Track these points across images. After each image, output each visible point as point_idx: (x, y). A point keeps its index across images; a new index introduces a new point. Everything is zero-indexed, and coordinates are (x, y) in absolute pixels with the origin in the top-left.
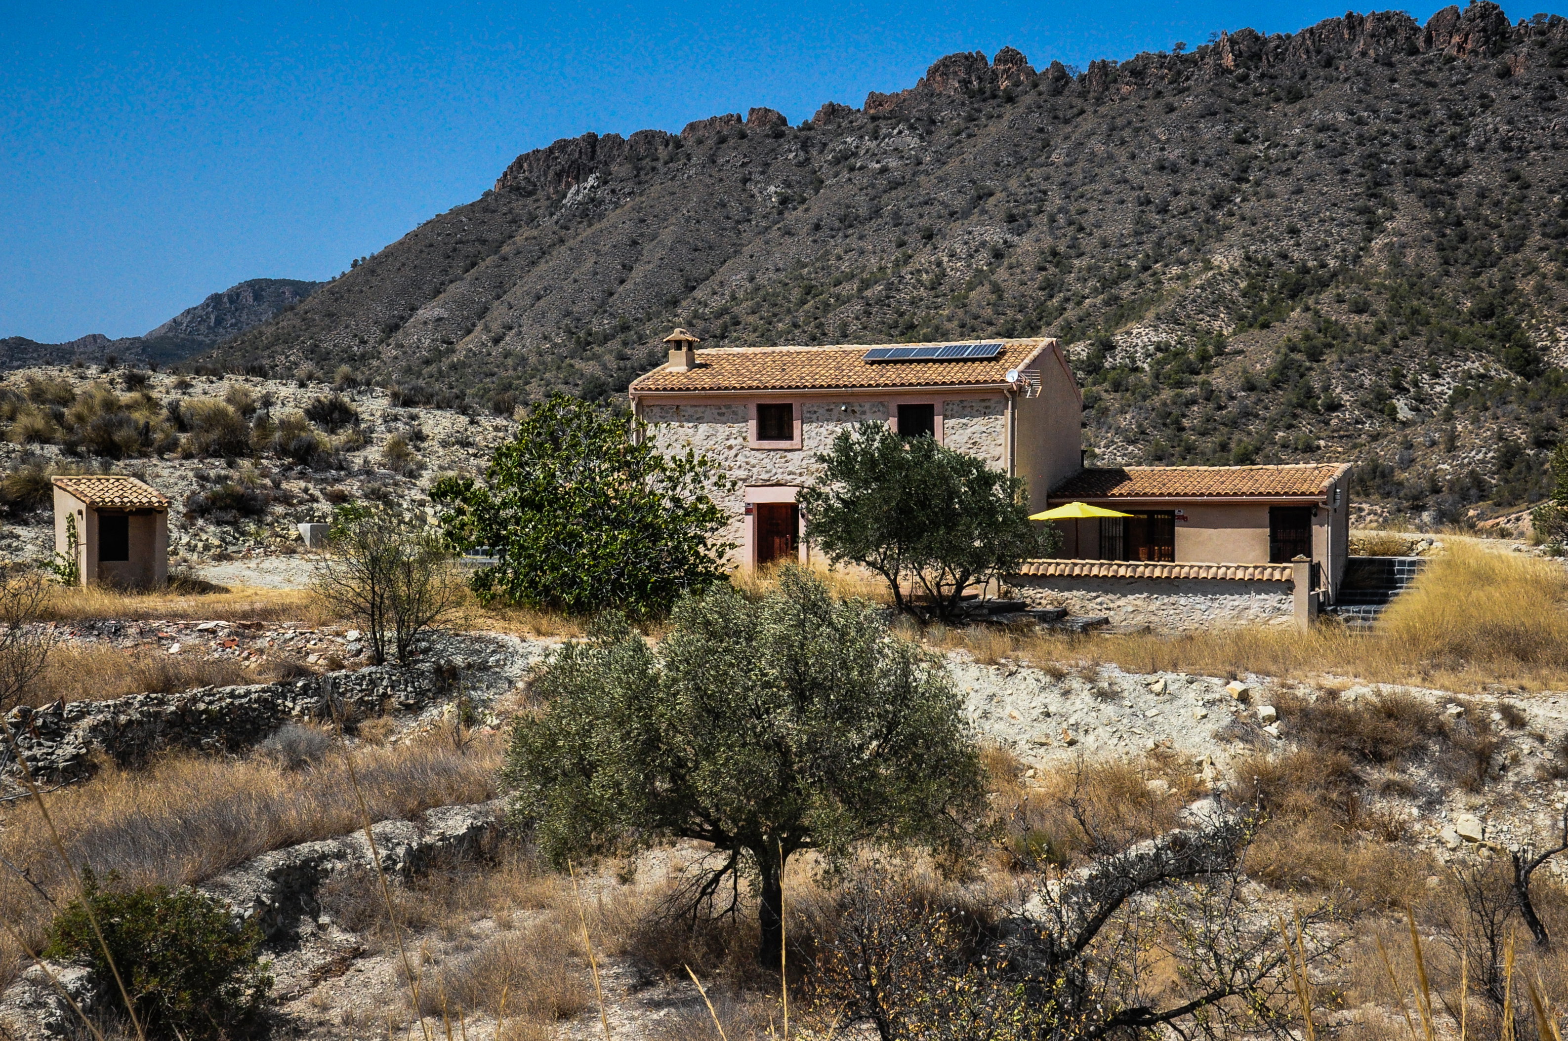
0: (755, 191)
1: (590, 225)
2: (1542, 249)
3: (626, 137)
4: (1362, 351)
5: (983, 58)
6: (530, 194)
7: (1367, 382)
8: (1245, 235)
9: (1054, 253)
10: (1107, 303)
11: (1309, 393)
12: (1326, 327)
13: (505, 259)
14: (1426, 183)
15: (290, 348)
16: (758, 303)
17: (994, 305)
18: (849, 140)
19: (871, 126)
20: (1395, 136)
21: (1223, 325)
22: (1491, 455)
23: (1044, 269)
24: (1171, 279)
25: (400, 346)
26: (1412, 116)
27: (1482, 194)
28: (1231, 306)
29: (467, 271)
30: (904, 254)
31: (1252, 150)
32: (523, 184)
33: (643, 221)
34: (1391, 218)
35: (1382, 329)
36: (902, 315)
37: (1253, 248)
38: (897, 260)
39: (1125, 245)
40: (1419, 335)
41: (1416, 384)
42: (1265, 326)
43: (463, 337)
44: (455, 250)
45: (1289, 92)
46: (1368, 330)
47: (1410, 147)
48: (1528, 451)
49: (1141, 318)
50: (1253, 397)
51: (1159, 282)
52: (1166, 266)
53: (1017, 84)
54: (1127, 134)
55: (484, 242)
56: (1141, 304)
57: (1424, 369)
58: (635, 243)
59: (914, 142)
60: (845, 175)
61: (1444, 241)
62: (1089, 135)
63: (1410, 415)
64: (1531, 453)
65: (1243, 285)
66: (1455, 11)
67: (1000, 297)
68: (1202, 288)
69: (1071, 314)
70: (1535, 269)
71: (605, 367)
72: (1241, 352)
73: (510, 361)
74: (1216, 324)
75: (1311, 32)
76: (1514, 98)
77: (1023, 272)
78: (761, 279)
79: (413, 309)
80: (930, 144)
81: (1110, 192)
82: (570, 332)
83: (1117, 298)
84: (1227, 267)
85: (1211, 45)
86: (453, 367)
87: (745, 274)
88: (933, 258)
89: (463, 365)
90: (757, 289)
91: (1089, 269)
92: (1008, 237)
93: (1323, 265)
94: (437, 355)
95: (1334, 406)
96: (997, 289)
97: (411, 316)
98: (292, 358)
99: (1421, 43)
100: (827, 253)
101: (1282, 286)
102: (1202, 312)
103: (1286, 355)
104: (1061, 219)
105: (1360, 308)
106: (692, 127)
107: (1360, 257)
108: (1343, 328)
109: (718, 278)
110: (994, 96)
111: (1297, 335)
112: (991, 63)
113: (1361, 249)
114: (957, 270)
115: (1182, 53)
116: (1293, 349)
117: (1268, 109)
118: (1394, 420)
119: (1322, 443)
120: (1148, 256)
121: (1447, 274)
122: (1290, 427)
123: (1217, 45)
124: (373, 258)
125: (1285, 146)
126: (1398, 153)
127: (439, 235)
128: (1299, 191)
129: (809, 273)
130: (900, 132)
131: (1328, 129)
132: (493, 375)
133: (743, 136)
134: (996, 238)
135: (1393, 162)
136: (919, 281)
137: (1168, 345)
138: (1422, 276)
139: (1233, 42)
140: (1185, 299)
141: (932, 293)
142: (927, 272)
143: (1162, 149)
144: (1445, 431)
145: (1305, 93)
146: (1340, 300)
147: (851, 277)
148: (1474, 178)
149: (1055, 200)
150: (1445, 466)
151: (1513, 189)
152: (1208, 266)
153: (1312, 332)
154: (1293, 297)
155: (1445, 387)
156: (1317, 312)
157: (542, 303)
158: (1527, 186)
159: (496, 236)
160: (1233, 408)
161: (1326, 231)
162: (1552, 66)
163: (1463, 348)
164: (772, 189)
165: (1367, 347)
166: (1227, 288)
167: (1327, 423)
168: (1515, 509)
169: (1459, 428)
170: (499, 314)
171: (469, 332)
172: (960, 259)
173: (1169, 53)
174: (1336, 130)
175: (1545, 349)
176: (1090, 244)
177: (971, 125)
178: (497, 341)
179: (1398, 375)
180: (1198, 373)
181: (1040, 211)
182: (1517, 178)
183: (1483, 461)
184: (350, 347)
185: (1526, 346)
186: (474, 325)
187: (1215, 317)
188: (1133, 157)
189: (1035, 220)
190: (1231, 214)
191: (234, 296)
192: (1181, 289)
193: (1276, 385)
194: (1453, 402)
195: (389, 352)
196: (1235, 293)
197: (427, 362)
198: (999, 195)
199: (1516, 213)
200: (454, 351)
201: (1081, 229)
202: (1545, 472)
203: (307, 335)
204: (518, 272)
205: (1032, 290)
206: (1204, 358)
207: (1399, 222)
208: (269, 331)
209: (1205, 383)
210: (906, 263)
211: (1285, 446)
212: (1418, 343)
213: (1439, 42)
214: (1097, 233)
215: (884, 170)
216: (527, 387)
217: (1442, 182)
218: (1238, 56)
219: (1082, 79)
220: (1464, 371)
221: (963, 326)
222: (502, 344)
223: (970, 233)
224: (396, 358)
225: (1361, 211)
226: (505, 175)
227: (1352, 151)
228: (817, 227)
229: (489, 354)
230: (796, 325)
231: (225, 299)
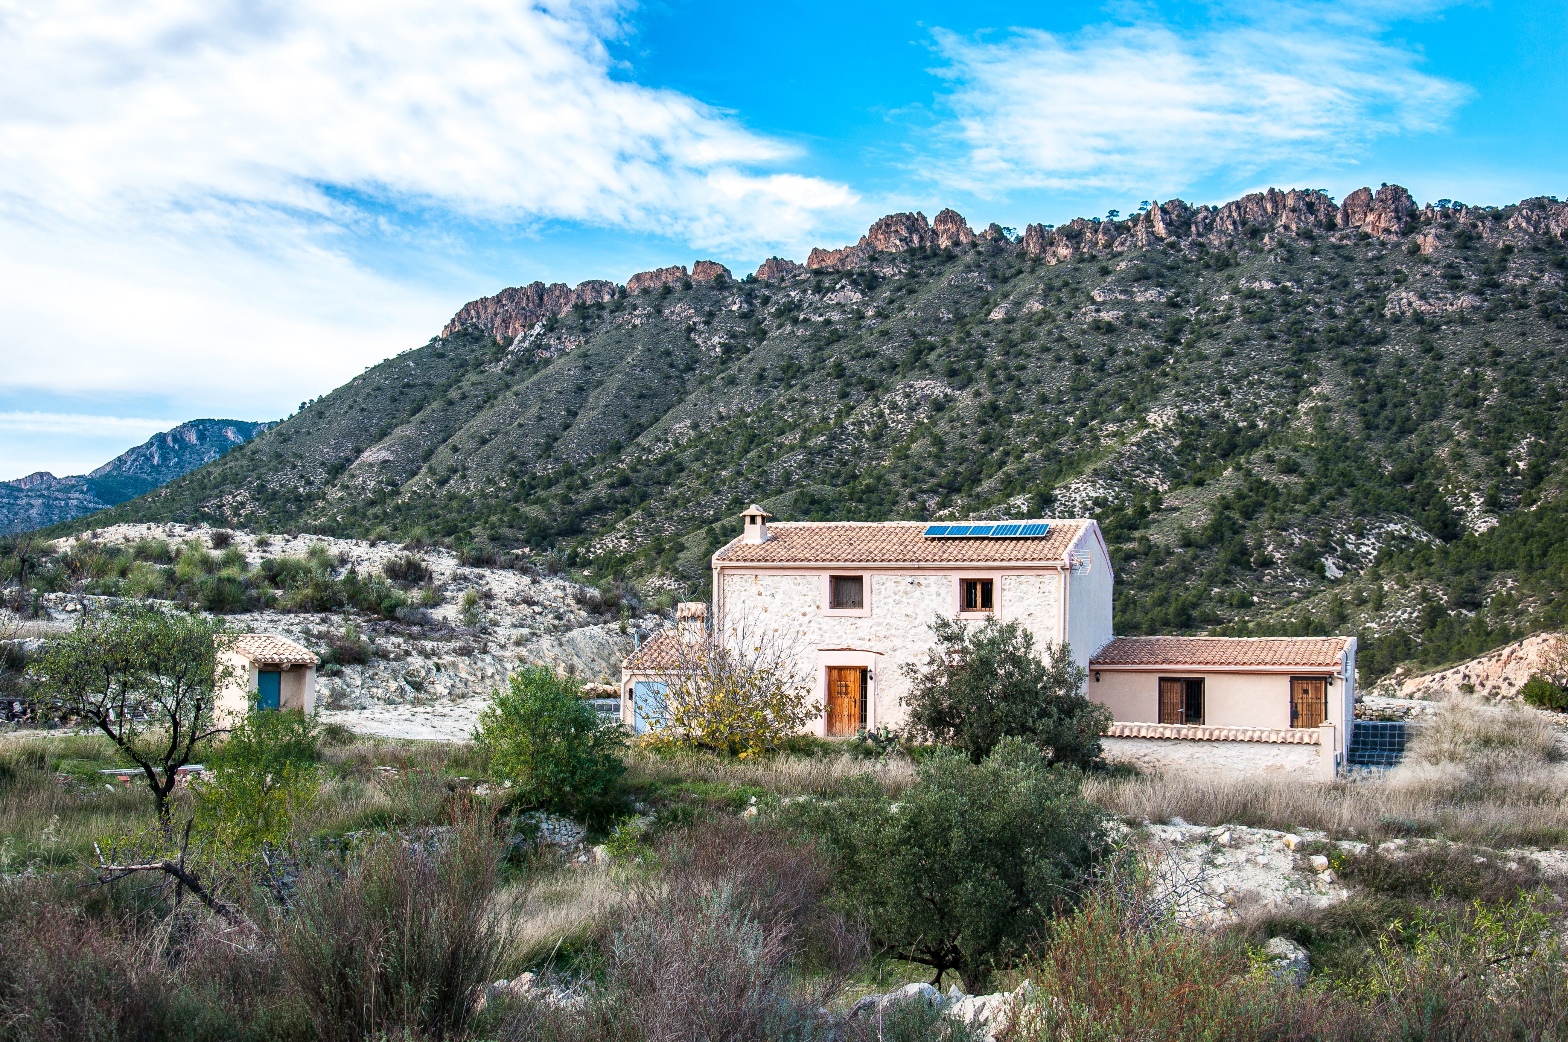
0: (699, 341)
1: (536, 371)
2: (1456, 418)
3: (573, 286)
4: (1292, 511)
5: (924, 219)
6: (477, 340)
7: (1297, 541)
8: (1178, 395)
9: (994, 407)
10: (1046, 458)
11: (1244, 552)
12: (1259, 486)
13: (451, 403)
14: (1348, 351)
15: (237, 488)
16: (702, 451)
17: (936, 456)
18: (793, 294)
19: (814, 280)
20: (1317, 306)
21: (1156, 481)
22: (1415, 614)
23: (984, 423)
24: (1108, 435)
25: (345, 487)
26: (1333, 288)
27: (1401, 363)
28: (1166, 464)
29: (413, 414)
30: (847, 405)
31: (1184, 314)
32: (470, 330)
33: (588, 368)
34: (1316, 383)
35: (1312, 489)
36: (845, 464)
37: (1186, 408)
38: (840, 411)
39: (1063, 402)
40: (1346, 496)
41: (1342, 543)
42: (1200, 483)
43: (408, 479)
44: (402, 393)
45: (1218, 260)
46: (1299, 490)
47: (1331, 315)
48: (1450, 612)
49: (1081, 473)
50: (1191, 552)
51: (1097, 439)
52: (1103, 422)
53: (957, 244)
54: (1064, 295)
55: (429, 385)
56: (1080, 459)
57: (1350, 530)
58: (580, 389)
59: (857, 297)
60: (788, 328)
61: (1366, 406)
62: (1028, 295)
63: (1339, 574)
64: (1452, 613)
65: (1176, 443)
66: (1367, 190)
67: (942, 450)
68: (1138, 445)
69: (1011, 467)
70: (1450, 436)
71: (550, 513)
72: (1175, 509)
73: (454, 504)
74: (1151, 481)
75: (1238, 205)
76: (1425, 275)
77: (964, 425)
78: (705, 428)
79: (359, 451)
80: (872, 299)
81: (1048, 350)
82: (514, 476)
83: (1057, 453)
84: (1161, 426)
85: (1143, 212)
86: (398, 509)
87: (688, 422)
88: (875, 410)
89: (408, 507)
90: (701, 436)
91: (1028, 424)
92: (949, 391)
93: (1253, 426)
94: (380, 498)
95: (1267, 563)
96: (939, 442)
97: (357, 458)
98: (239, 498)
99: (1339, 219)
100: (770, 402)
101: (1215, 446)
102: (1138, 468)
103: (1221, 513)
104: (1001, 375)
105: (1290, 468)
106: (638, 278)
107: (1287, 419)
108: (1274, 488)
109: (660, 425)
110: (935, 255)
111: (1229, 494)
112: (931, 222)
113: (1289, 412)
114: (899, 422)
115: (1115, 219)
116: (1227, 507)
117: (1197, 276)
118: (1324, 577)
119: (1255, 599)
120: (1084, 413)
121: (1369, 438)
122: (1225, 583)
123: (1149, 213)
124: (321, 400)
125: (1215, 311)
126: (1320, 324)
127: (386, 379)
128: (1229, 354)
129: (753, 421)
130: (843, 287)
131: (1255, 297)
132: (438, 516)
133: (688, 286)
134: (936, 392)
135: (1316, 330)
136: (861, 432)
137: (1106, 499)
138: (1346, 439)
139: (1163, 210)
140: (1122, 455)
141: (874, 444)
142: (869, 424)
143: (1098, 311)
144: (1373, 590)
145: (1232, 261)
146: (1270, 459)
147: (794, 427)
148: (1391, 349)
149: (995, 357)
150: (1374, 625)
151: (1427, 360)
152: (1144, 424)
153: (1245, 491)
154: (1224, 456)
155: (1369, 547)
156: (1248, 473)
157: (486, 447)
158: (1441, 358)
159: (443, 380)
160: (1171, 565)
161: (1255, 394)
162: (1457, 247)
163: (1386, 510)
164: (716, 339)
165: (1297, 507)
166: (1161, 446)
167: (1260, 580)
168: (1440, 668)
169: (1386, 588)
170: (443, 457)
171: (414, 474)
172: (901, 411)
173: (1104, 219)
174: (1262, 298)
175: (1461, 513)
176: (1030, 398)
177: (912, 281)
178: (442, 482)
179: (1328, 535)
180: (1137, 529)
181: (980, 366)
182: (1430, 350)
183: (1408, 621)
184: (296, 487)
185: (1445, 509)
186: (419, 468)
187: (1150, 473)
188: (1070, 315)
189: (977, 375)
190: (1165, 374)
191: (178, 435)
192: (1118, 447)
193: (1213, 541)
194: (1378, 562)
195: (334, 494)
196: (1169, 451)
197: (372, 503)
198: (940, 351)
199: (1430, 383)
200: (398, 493)
201: (1020, 385)
202: (1466, 632)
203: (254, 475)
204: (463, 417)
205: (972, 443)
206: (1142, 513)
207: (1324, 388)
208: (217, 471)
209: (1144, 539)
210: (848, 414)
211: (1221, 601)
212: (1344, 504)
213: (1356, 220)
214: (1035, 389)
215: (828, 322)
216: (472, 530)
217: (1362, 350)
218: (1168, 224)
219: (1020, 240)
220: (1387, 532)
221: (904, 477)
222: (447, 486)
223: (911, 386)
224: (341, 499)
225: (1289, 375)
226: (453, 321)
227: (1278, 319)
228: (761, 377)
229: (433, 496)
230: (739, 473)
231: (169, 439)
